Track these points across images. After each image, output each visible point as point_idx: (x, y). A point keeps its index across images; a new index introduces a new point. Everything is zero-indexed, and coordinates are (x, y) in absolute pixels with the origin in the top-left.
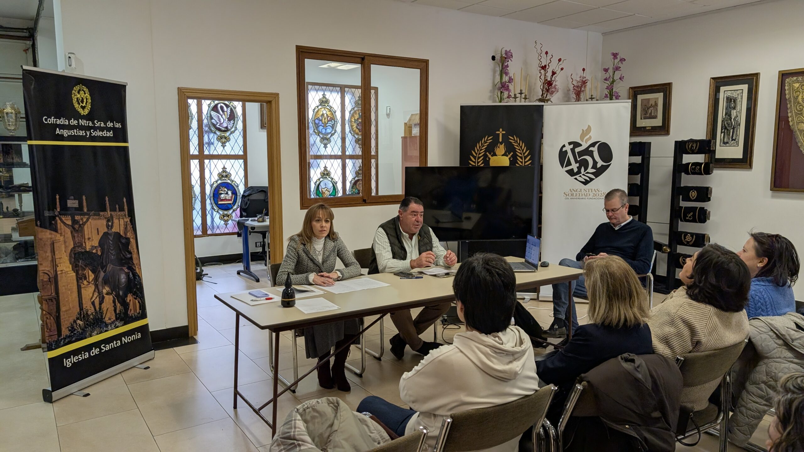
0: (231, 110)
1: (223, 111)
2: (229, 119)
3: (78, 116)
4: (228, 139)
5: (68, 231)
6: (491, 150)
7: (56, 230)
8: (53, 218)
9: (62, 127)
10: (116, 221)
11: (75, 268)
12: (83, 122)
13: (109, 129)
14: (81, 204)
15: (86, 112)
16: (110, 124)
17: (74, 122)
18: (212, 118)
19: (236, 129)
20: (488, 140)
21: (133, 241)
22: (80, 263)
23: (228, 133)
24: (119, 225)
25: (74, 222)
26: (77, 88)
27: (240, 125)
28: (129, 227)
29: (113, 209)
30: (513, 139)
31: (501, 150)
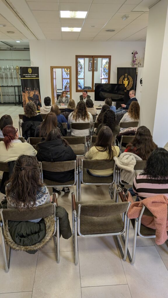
0: (81, 66)
2: (81, 69)
3: (29, 74)
4: (80, 74)
5: (27, 93)
6: (124, 79)
7: (25, 93)
8: (25, 91)
9: (26, 76)
10: (36, 92)
11: (29, 100)
12: (30, 75)
13: (35, 76)
14: (30, 89)
15: (31, 73)
16: (35, 75)
17: (28, 75)
19: (82, 71)
20: (123, 76)
21: (39, 96)
22: (30, 99)
24: (37, 93)
25: (28, 92)
26: (29, 69)
27: (83, 70)
28: (39, 94)
29: (36, 90)
30: (129, 76)
31: (126, 79)
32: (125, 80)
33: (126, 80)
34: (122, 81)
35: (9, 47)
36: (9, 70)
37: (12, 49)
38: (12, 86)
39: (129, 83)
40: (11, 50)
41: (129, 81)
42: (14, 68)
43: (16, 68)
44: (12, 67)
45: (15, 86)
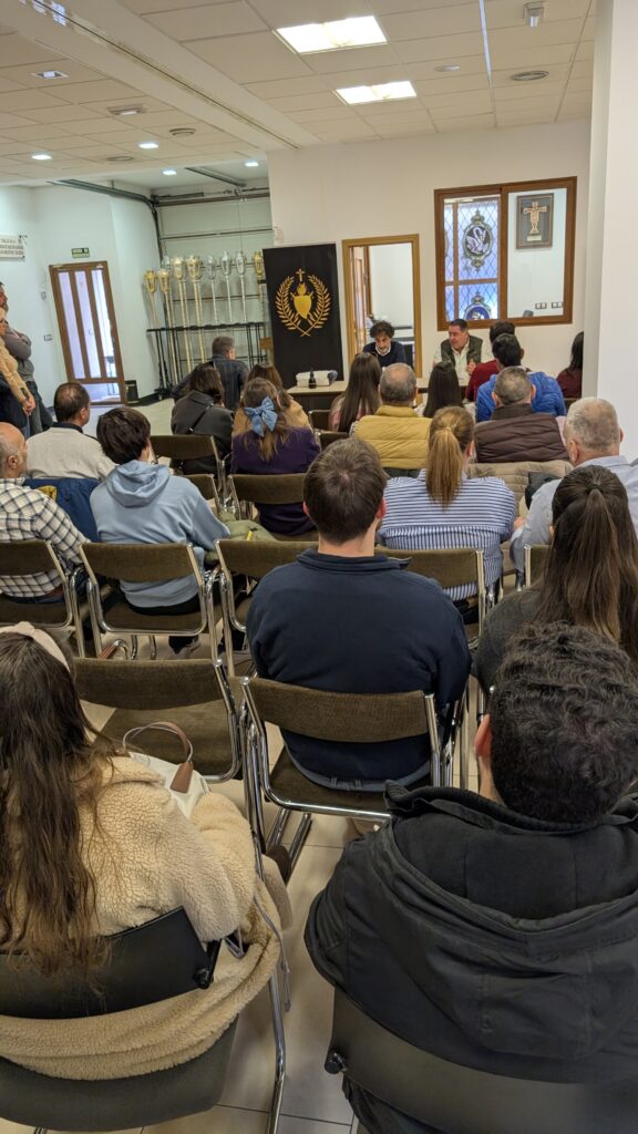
0: (487, 233)
1: (478, 234)
2: (484, 243)
4: (482, 263)
6: (294, 289)
18: (467, 243)
19: (491, 251)
20: (290, 280)
23: (482, 258)
27: (495, 247)
30: (312, 279)
31: (302, 289)
32: (297, 294)
33: (305, 291)
34: (289, 296)
35: (232, 187)
36: (230, 269)
37: (244, 193)
38: (237, 325)
39: (315, 301)
40: (237, 197)
41: (315, 295)
42: (245, 259)
43: (253, 259)
44: (240, 258)
45: (249, 325)
